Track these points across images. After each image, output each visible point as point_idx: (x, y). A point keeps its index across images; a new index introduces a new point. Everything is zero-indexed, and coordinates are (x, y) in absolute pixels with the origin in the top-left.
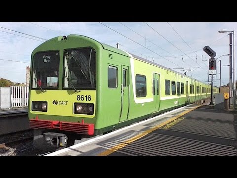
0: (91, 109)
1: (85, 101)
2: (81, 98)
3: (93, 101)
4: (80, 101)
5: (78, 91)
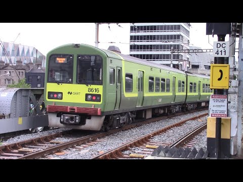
0: (98, 98)
1: (94, 93)
2: (91, 90)
3: (101, 93)
4: (91, 93)
5: (89, 85)
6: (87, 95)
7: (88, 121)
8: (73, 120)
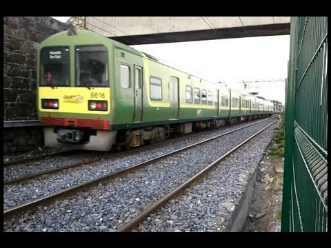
0: (105, 106)
1: (99, 99)
2: (95, 95)
4: (94, 99)
5: (91, 88)
6: (90, 102)
7: (92, 138)
8: (70, 137)
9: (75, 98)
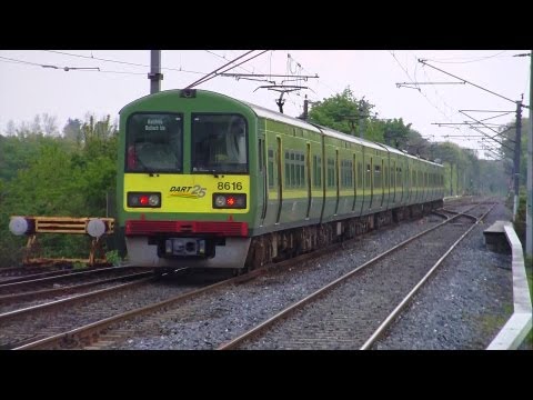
1: (231, 191)
2: (224, 185)
4: (224, 191)
5: (220, 176)
7: (219, 249)
8: (192, 249)
9: (191, 190)
